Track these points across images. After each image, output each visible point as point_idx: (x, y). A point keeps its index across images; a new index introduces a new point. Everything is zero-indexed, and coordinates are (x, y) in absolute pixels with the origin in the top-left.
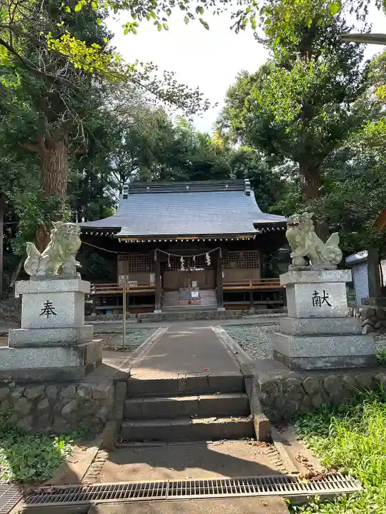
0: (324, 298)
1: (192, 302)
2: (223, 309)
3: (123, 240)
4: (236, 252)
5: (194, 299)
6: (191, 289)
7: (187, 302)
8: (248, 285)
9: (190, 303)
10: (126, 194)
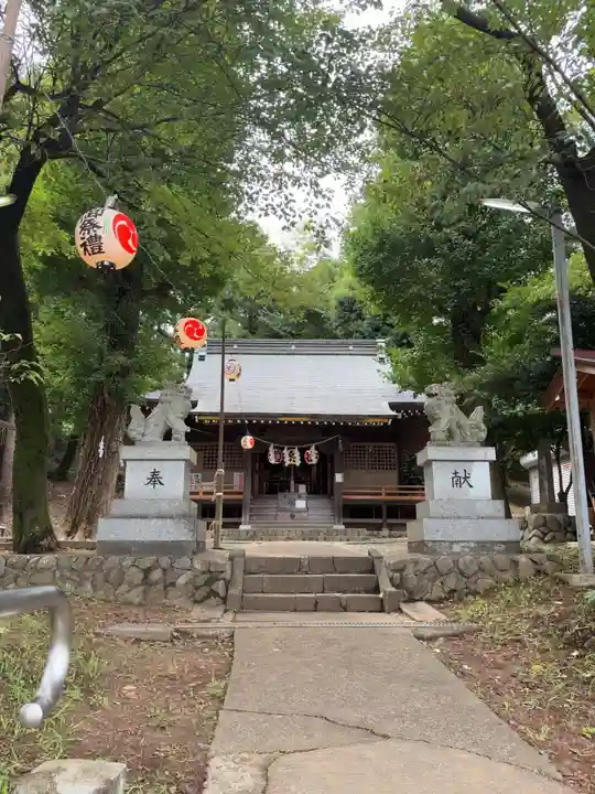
0: (466, 478)
1: (297, 515)
2: (343, 527)
3: (202, 418)
4: (362, 444)
5: (299, 511)
6: (296, 496)
7: (289, 514)
8: (381, 494)
9: (292, 517)
10: (204, 354)
